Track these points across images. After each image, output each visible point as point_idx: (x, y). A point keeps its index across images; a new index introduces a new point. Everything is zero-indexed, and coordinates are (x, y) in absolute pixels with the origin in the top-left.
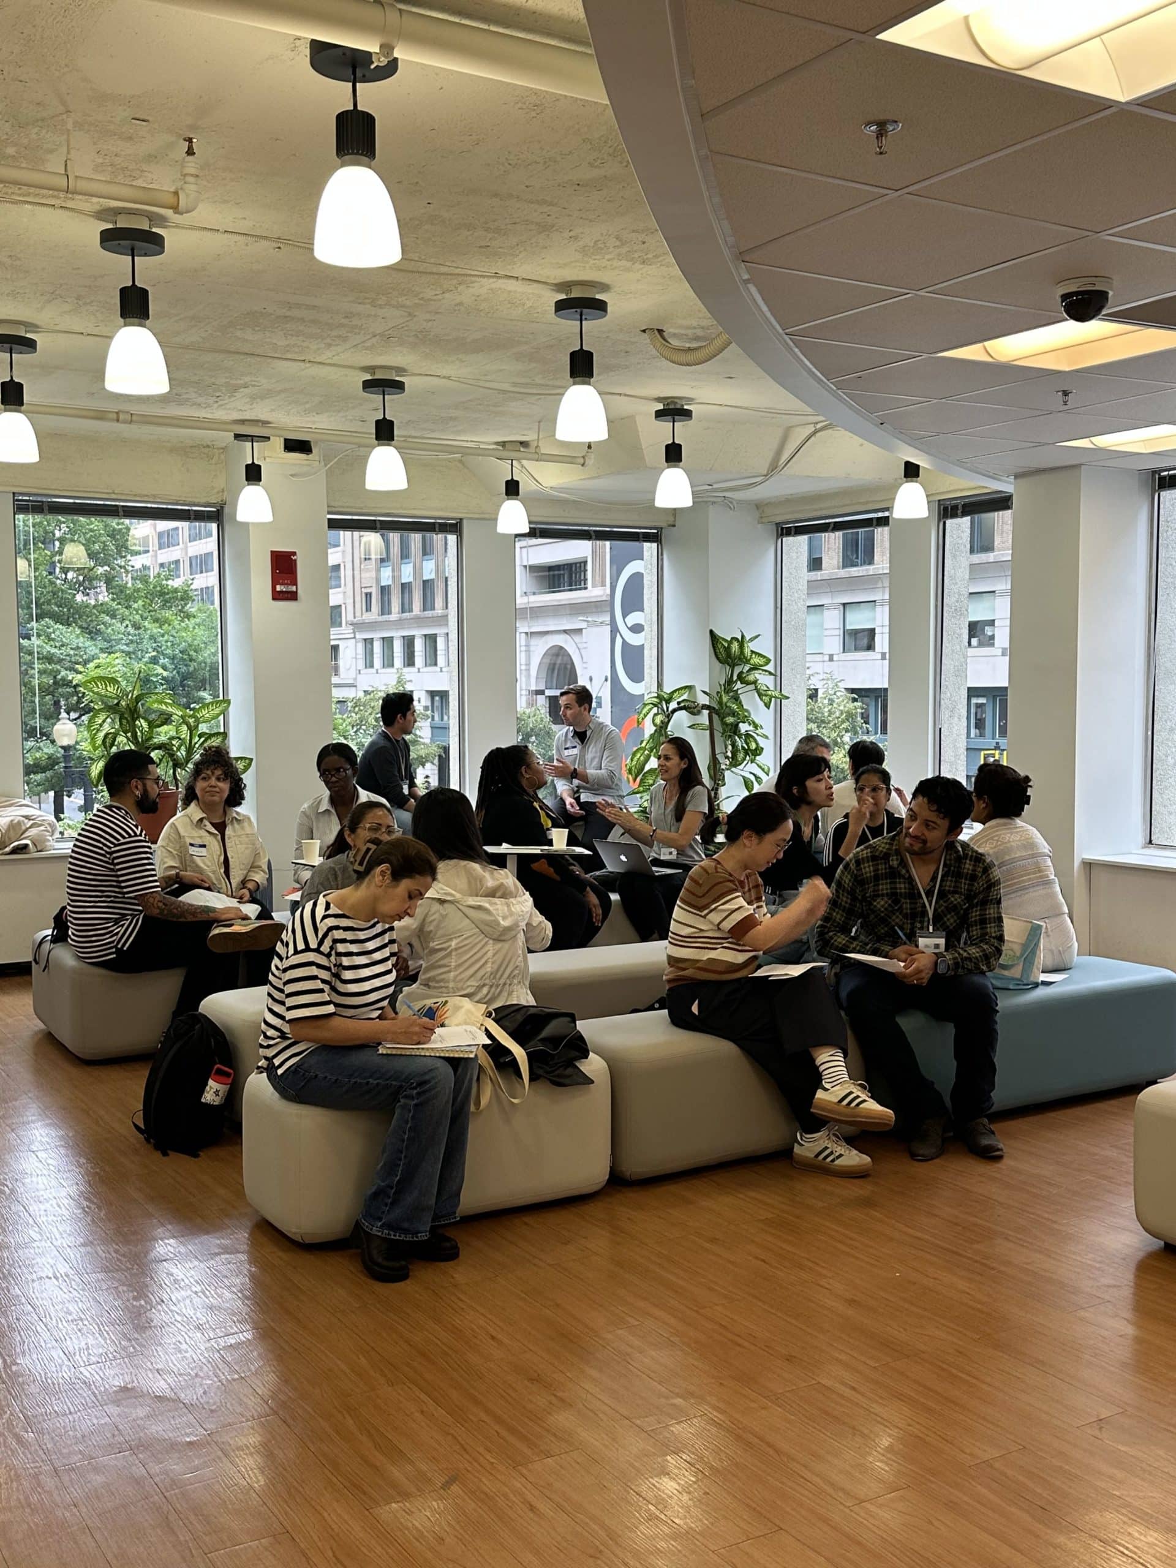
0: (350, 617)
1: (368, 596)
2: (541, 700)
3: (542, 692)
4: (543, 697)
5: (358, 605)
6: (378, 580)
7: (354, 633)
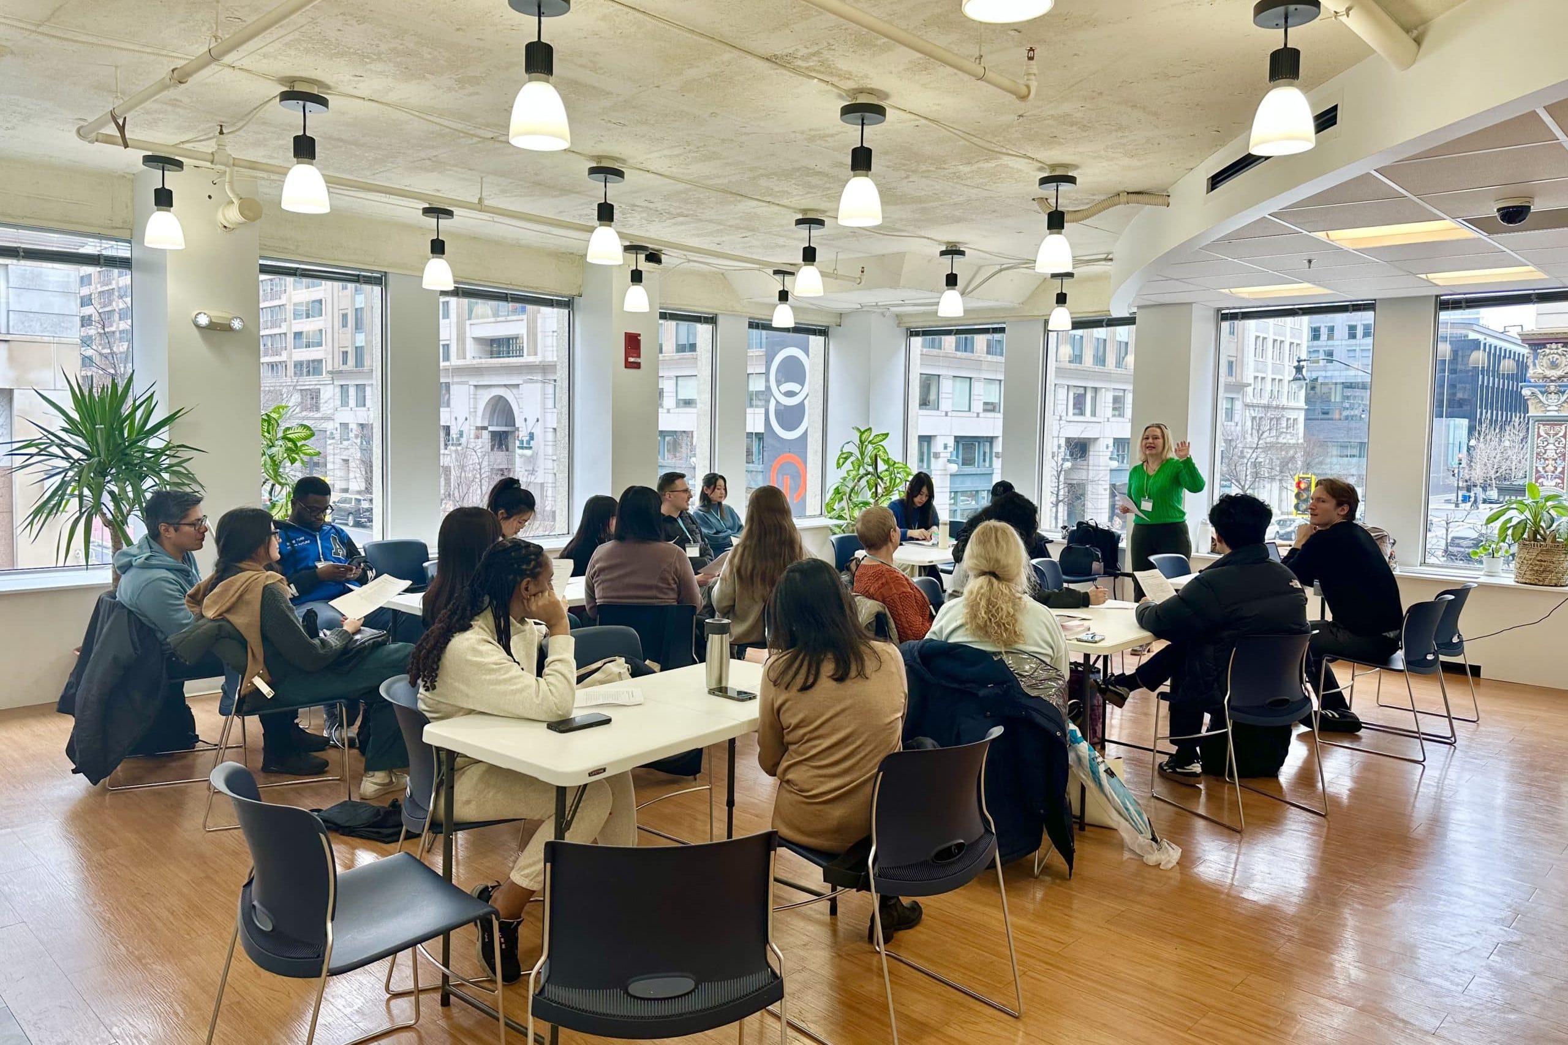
0: (330, 368)
1: (345, 353)
2: (486, 435)
3: (485, 428)
4: (486, 432)
5: (336, 360)
6: (353, 342)
7: (333, 380)
